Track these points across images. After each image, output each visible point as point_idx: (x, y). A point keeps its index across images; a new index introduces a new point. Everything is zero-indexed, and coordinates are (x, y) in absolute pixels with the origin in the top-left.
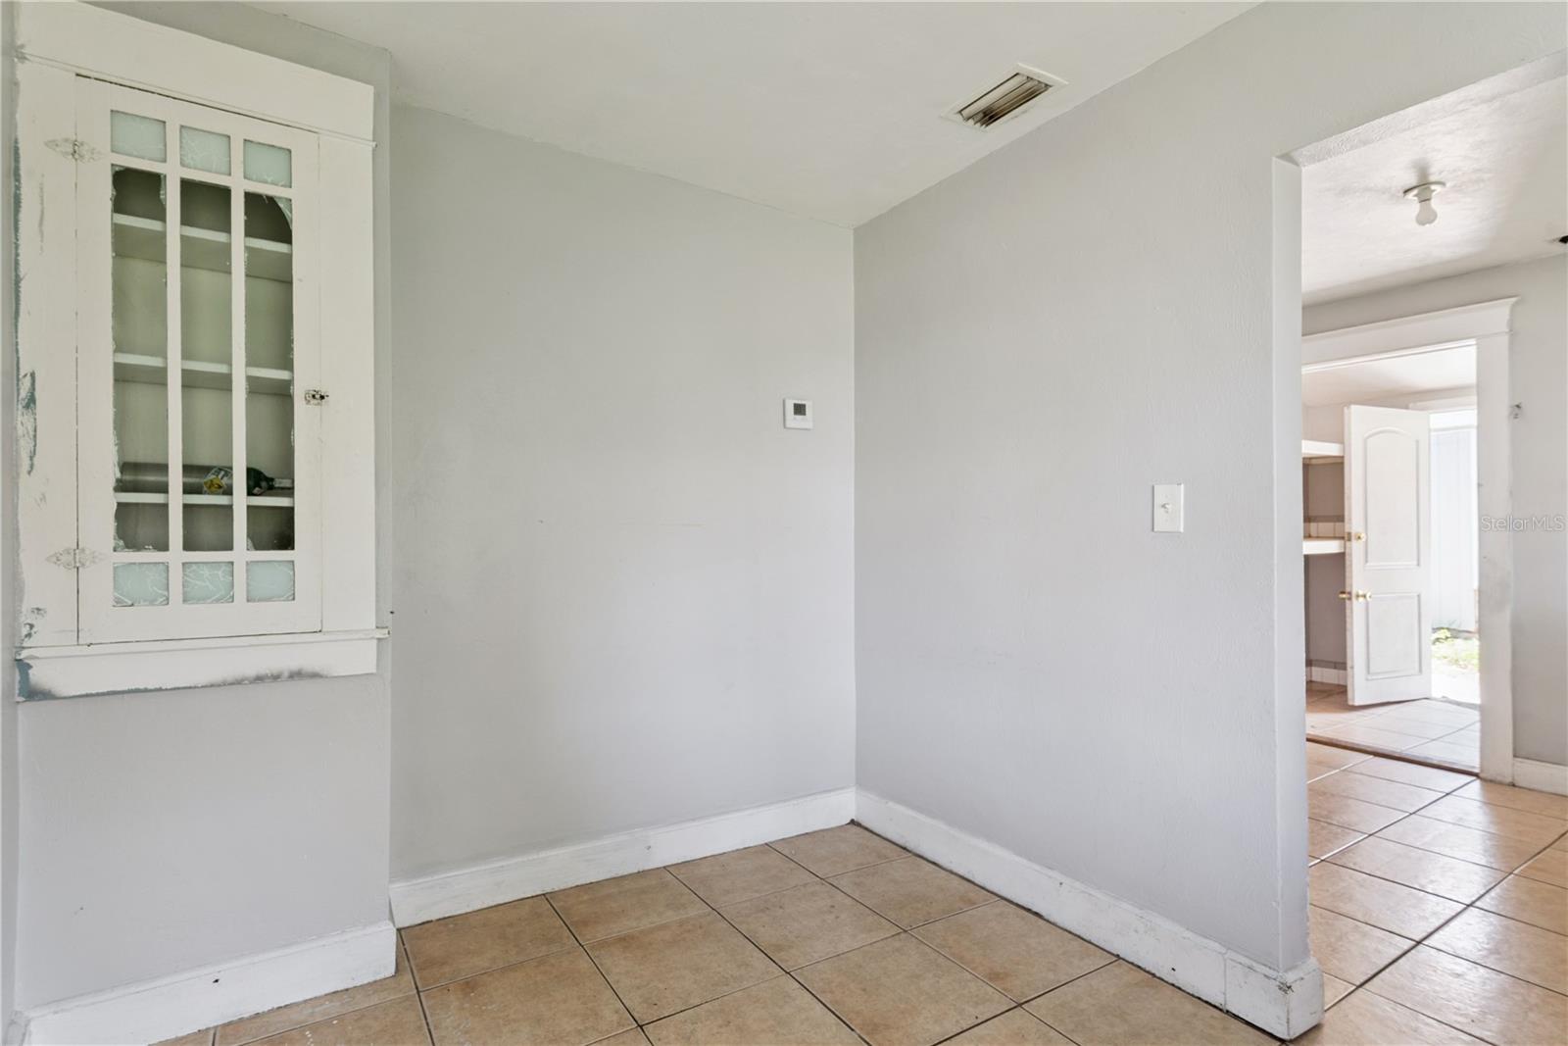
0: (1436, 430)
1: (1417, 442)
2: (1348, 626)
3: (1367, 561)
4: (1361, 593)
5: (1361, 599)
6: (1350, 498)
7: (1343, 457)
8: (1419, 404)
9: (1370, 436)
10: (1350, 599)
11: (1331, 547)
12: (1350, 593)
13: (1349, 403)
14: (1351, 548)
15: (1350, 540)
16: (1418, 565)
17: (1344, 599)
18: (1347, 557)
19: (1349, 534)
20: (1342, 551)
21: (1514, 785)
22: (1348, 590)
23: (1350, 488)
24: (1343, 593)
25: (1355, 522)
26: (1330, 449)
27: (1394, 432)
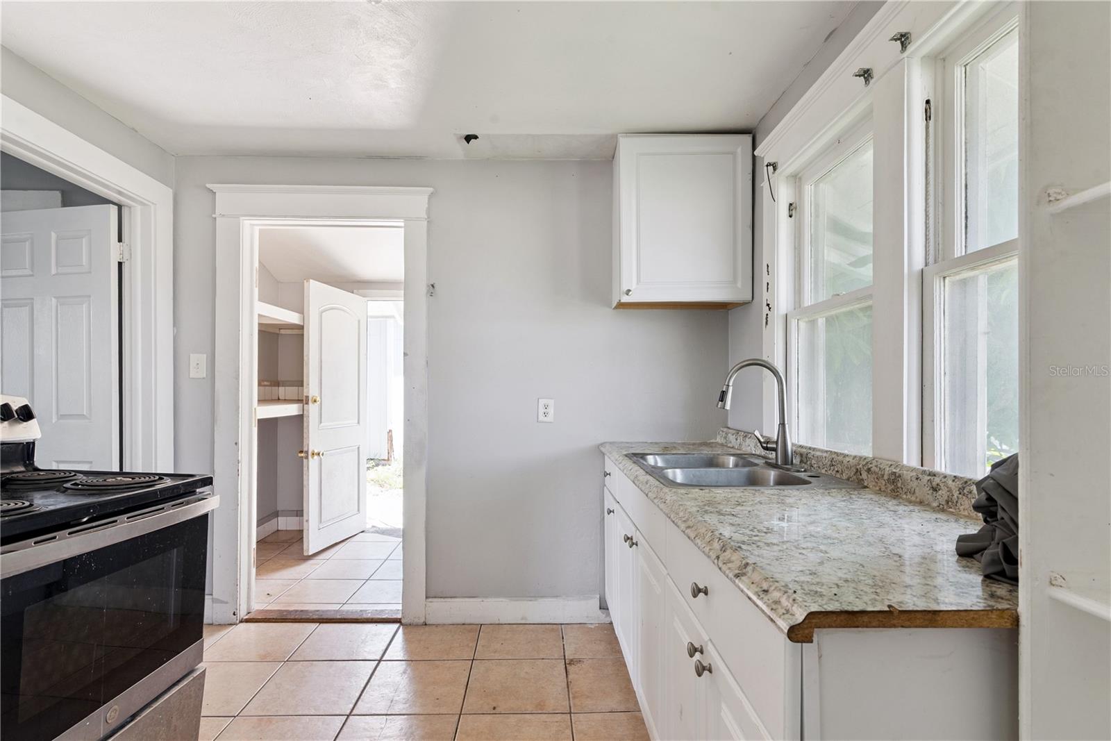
0: (372, 317)
1: (359, 321)
2: (305, 483)
3: (321, 423)
4: (316, 451)
5: (316, 457)
6: (308, 364)
7: (301, 328)
8: (360, 291)
9: (325, 311)
10: (307, 458)
11: (291, 410)
12: (307, 452)
13: (308, 279)
14: (308, 411)
15: (307, 403)
16: (359, 423)
17: (302, 457)
18: (305, 419)
19: (307, 397)
20: (301, 413)
21: (426, 625)
22: (305, 449)
23: (308, 355)
24: (302, 452)
25: (312, 389)
26: (291, 317)
27: (343, 310)
